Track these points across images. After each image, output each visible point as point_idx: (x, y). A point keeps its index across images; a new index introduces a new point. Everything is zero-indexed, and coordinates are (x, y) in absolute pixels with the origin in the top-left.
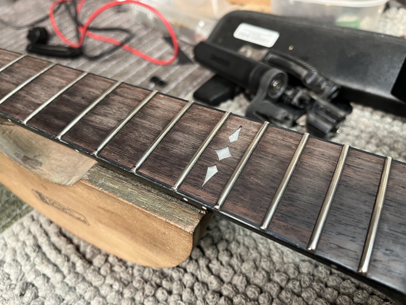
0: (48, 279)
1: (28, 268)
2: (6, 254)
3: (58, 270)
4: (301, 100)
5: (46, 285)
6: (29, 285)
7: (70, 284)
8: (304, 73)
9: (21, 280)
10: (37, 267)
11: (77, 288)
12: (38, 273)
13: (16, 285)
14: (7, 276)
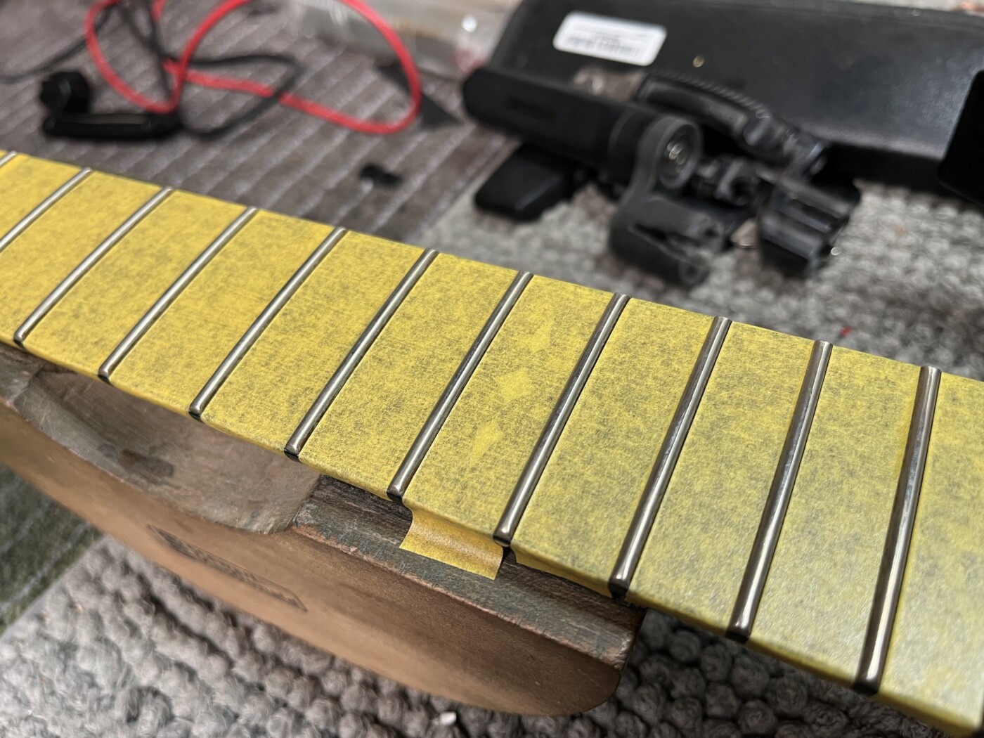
0: (191, 674)
1: (137, 653)
2: (78, 627)
3: (213, 649)
4: (739, 187)
5: (190, 687)
6: (145, 693)
7: (248, 679)
8: (739, 120)
9: (124, 684)
10: (159, 649)
11: (267, 686)
13: (113, 698)
14: (88, 679)
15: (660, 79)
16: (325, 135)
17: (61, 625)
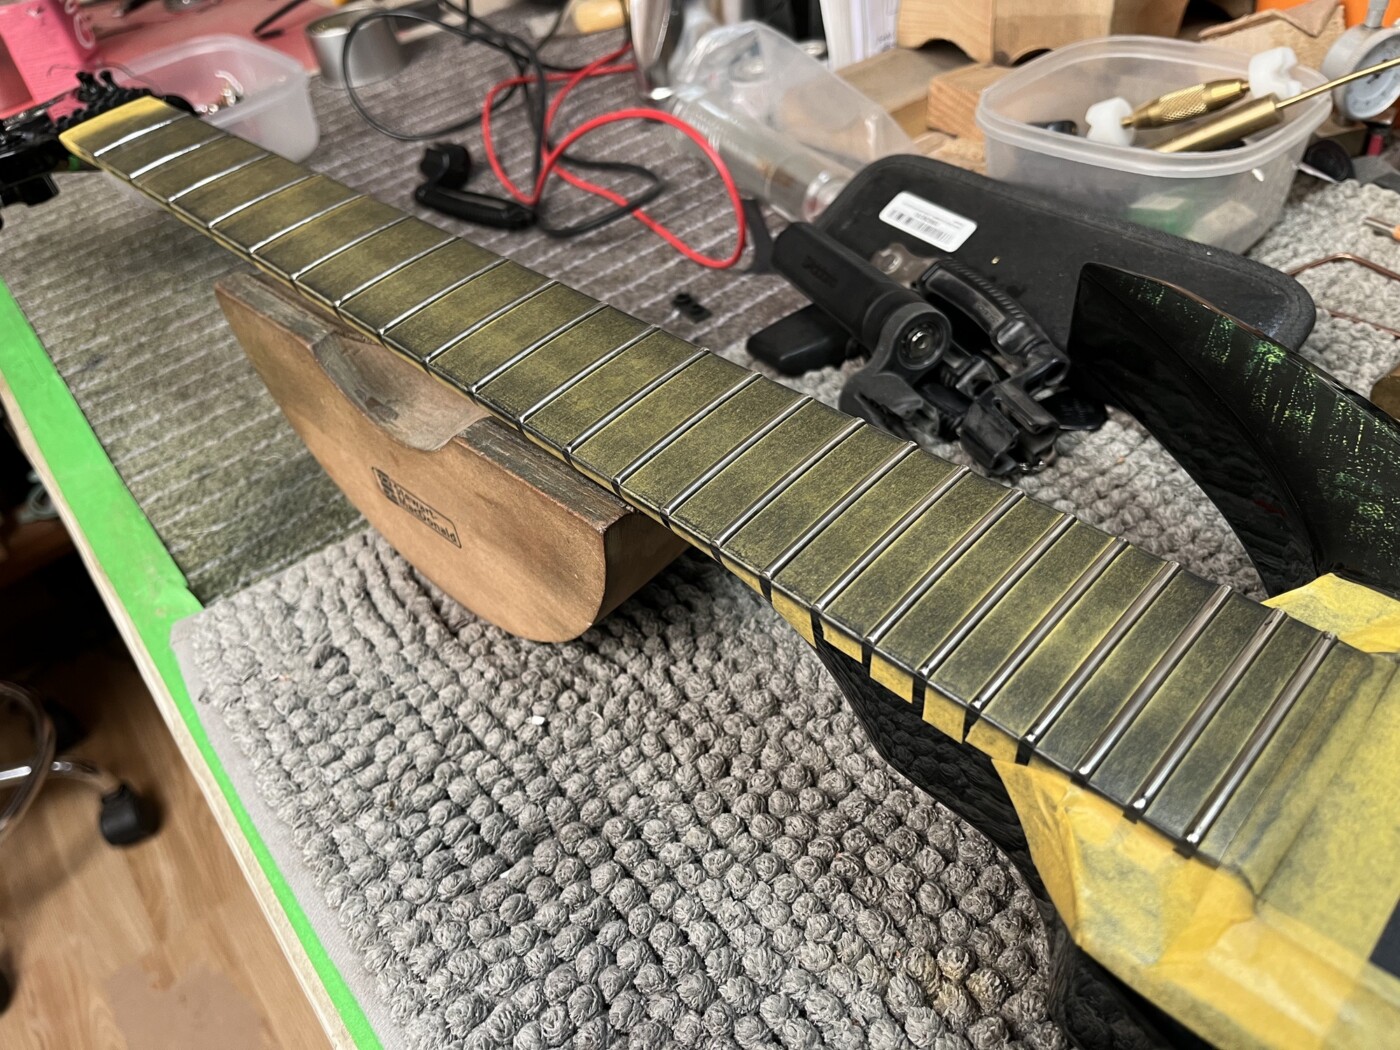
0: (373, 647)
2: (304, 596)
3: (393, 634)
4: (982, 384)
6: (335, 651)
7: (409, 661)
8: (997, 320)
10: (356, 624)
11: (420, 668)
13: (311, 649)
15: (952, 269)
17: (293, 591)
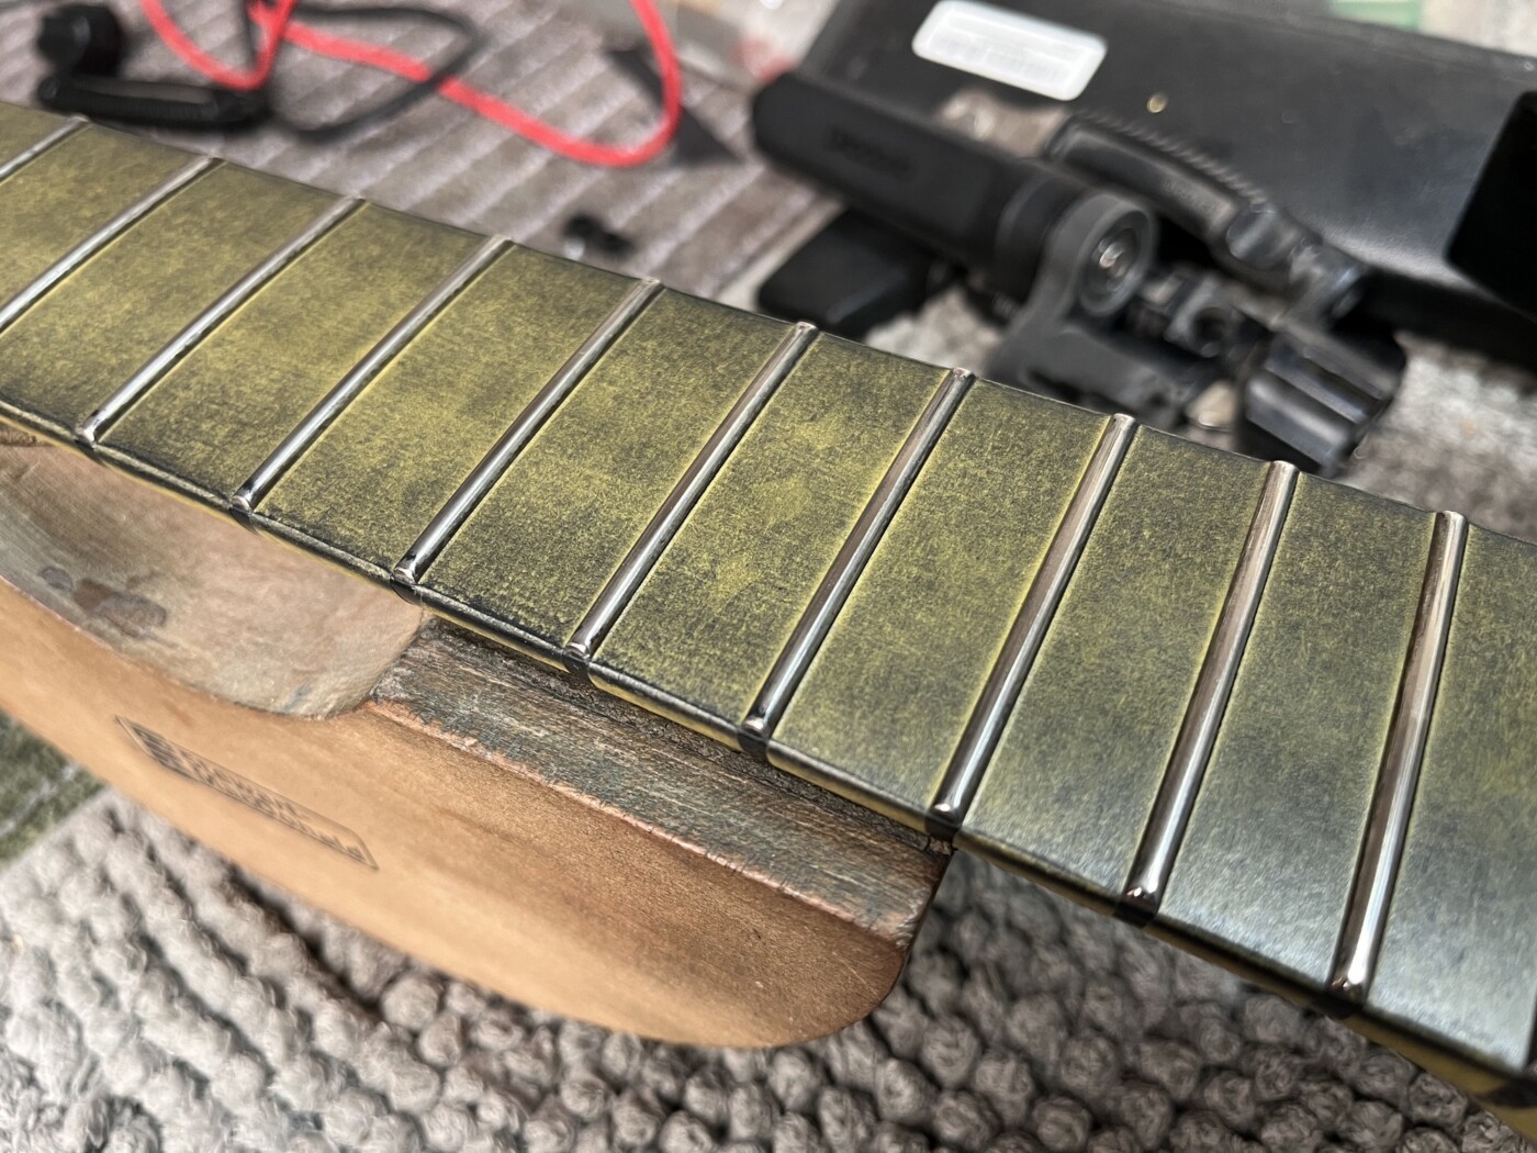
0: (202, 1083)
1: (111, 1035)
2: (12, 976)
3: (241, 1046)
4: (1206, 324)
5: (196, 1108)
6: (118, 1107)
7: (297, 1105)
8: (1220, 211)
9: (84, 1087)
10: (149, 1033)
11: (327, 1121)
12: (153, 1059)
13: (63, 1110)
14: (22, 1070)
15: (1092, 126)
16: (511, 154)
